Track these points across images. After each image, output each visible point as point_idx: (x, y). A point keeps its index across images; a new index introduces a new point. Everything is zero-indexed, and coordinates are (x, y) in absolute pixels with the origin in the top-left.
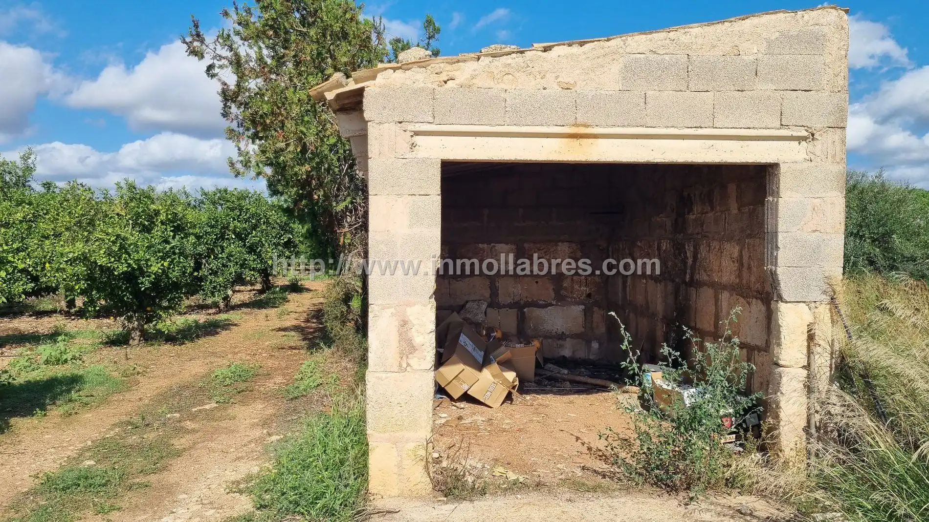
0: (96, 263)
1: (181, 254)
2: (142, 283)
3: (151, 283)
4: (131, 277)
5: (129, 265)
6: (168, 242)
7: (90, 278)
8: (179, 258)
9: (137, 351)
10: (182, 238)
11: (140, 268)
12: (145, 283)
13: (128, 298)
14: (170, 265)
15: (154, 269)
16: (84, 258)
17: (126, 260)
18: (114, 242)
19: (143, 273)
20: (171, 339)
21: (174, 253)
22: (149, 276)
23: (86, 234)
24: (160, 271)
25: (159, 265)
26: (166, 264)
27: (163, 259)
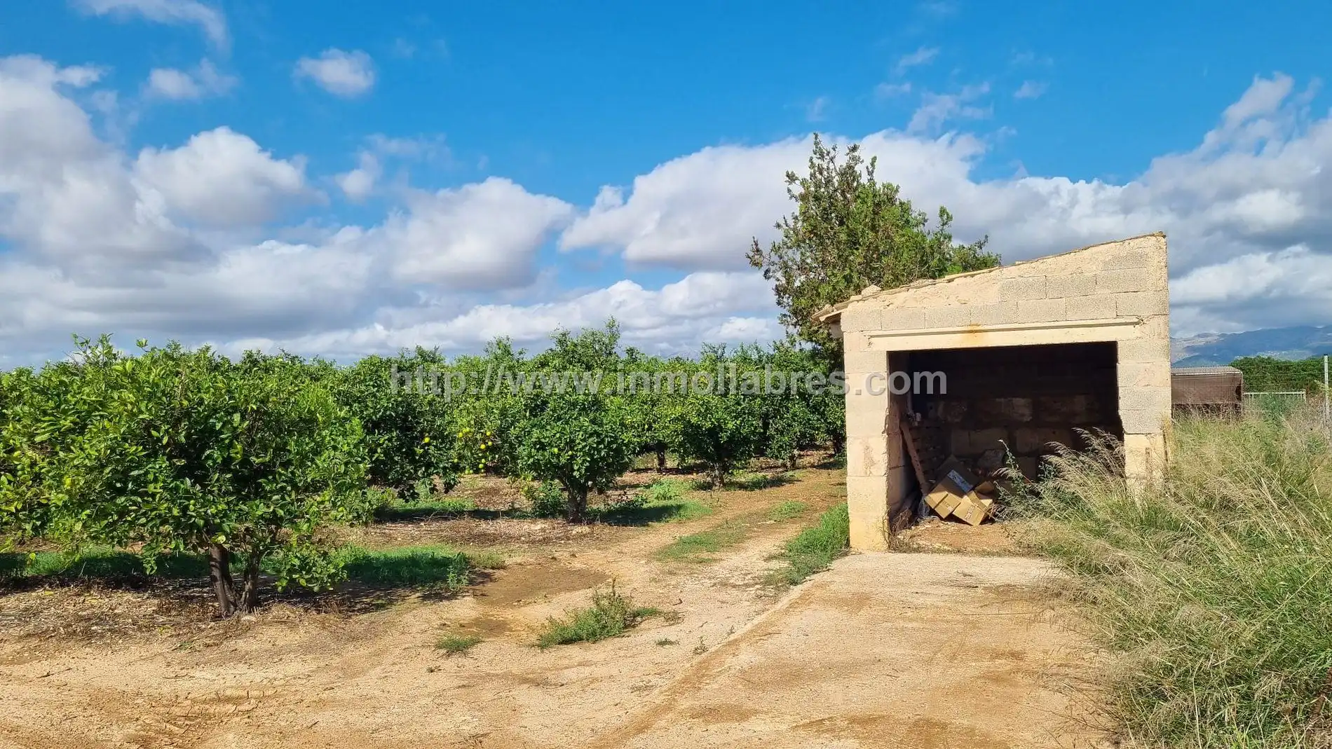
0: (689, 421)
1: (749, 414)
2: (721, 437)
3: (728, 437)
4: (714, 432)
5: (712, 423)
6: (740, 405)
7: (684, 433)
8: (748, 418)
9: (718, 494)
10: (750, 400)
11: (720, 426)
12: (724, 437)
13: (711, 450)
14: (741, 423)
15: (730, 426)
16: (682, 418)
17: (710, 419)
18: (702, 405)
19: (721, 430)
20: (742, 486)
21: (744, 413)
22: (726, 432)
23: (682, 399)
24: (734, 427)
25: (734, 422)
26: (738, 422)
27: (736, 418)
